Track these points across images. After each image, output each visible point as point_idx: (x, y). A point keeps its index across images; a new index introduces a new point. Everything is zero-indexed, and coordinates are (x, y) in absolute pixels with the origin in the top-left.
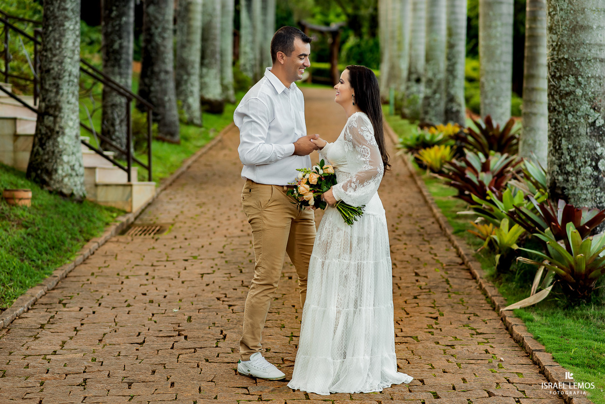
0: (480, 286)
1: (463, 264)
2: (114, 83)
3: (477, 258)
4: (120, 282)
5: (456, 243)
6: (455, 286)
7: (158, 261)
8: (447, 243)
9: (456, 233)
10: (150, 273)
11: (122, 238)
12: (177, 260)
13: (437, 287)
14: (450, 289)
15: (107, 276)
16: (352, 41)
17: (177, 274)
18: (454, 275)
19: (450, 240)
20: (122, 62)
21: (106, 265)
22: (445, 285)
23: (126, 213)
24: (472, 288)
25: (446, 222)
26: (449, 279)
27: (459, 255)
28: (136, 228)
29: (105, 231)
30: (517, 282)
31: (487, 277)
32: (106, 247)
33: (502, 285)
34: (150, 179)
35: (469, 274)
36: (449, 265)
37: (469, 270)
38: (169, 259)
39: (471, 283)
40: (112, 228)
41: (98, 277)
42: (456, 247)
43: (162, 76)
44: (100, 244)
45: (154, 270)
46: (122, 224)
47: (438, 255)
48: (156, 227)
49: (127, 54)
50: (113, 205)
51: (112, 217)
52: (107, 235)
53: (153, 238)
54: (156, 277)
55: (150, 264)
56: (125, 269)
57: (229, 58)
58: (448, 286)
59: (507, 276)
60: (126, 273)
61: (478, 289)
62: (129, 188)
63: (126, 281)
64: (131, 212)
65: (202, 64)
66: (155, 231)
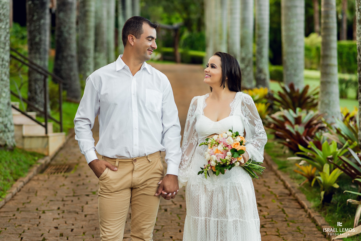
0: (310, 215)
1: (290, 195)
2: (35, 65)
3: (301, 190)
4: (38, 217)
5: (282, 177)
6: (291, 215)
7: (67, 196)
8: (275, 177)
9: (280, 169)
10: (61, 207)
11: (41, 177)
12: (81, 195)
13: (277, 217)
14: (287, 218)
15: (29, 211)
16: (186, 34)
17: (81, 208)
18: (287, 205)
19: (276, 174)
20: (42, 50)
21: (28, 201)
22: (282, 214)
23: (44, 156)
24: (303, 216)
25: (271, 160)
26: (285, 209)
27: (286, 187)
28: (52, 167)
29: (29, 172)
30: (338, 213)
31: (314, 208)
32: (29, 185)
33: (327, 215)
34: (61, 131)
35: (297, 204)
36: (281, 196)
37: (297, 200)
38: (75, 195)
39: (301, 212)
40: (34, 169)
41: (22, 213)
42: (282, 180)
43: (69, 59)
44: (25, 182)
45: (64, 205)
46: (42, 165)
47: (271, 187)
48: (66, 166)
49: (45, 45)
50: (35, 151)
51: (35, 160)
52: (30, 175)
53: (63, 176)
54: (65, 211)
55: (61, 199)
56: (42, 205)
57: (112, 46)
58: (285, 215)
59: (330, 208)
60: (44, 208)
61: (308, 217)
62: (46, 139)
63: (43, 216)
64: (48, 155)
65: (96, 50)
66: (65, 170)
